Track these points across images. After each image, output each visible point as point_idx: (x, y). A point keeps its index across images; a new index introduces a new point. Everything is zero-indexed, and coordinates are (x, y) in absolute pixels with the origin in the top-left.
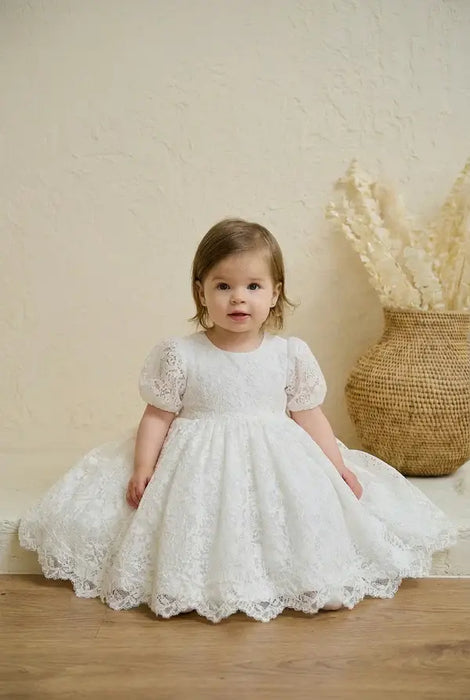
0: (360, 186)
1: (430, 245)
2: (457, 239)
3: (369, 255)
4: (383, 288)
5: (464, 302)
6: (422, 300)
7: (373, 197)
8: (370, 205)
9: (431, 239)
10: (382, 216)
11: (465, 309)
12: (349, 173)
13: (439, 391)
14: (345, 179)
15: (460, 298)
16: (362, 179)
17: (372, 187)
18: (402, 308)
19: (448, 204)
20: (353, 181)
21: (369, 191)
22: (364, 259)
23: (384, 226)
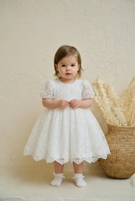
0: (100, 84)
1: (122, 104)
2: (131, 103)
3: (103, 107)
4: (107, 118)
5: (133, 123)
6: (119, 122)
7: (104, 88)
8: (103, 90)
9: (122, 102)
10: (107, 94)
11: (133, 125)
12: (97, 80)
13: (125, 153)
14: (96, 82)
15: (131, 122)
16: (101, 82)
17: (104, 84)
18: (113, 125)
19: (127, 91)
20: (98, 83)
21: (103, 86)
22: (101, 108)
23: (107, 97)
